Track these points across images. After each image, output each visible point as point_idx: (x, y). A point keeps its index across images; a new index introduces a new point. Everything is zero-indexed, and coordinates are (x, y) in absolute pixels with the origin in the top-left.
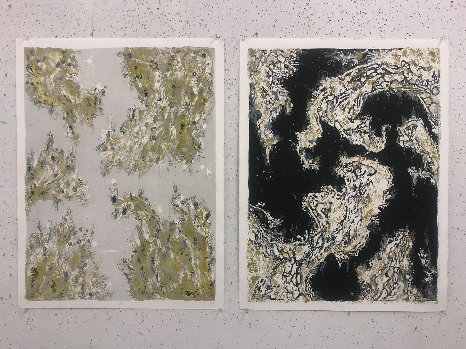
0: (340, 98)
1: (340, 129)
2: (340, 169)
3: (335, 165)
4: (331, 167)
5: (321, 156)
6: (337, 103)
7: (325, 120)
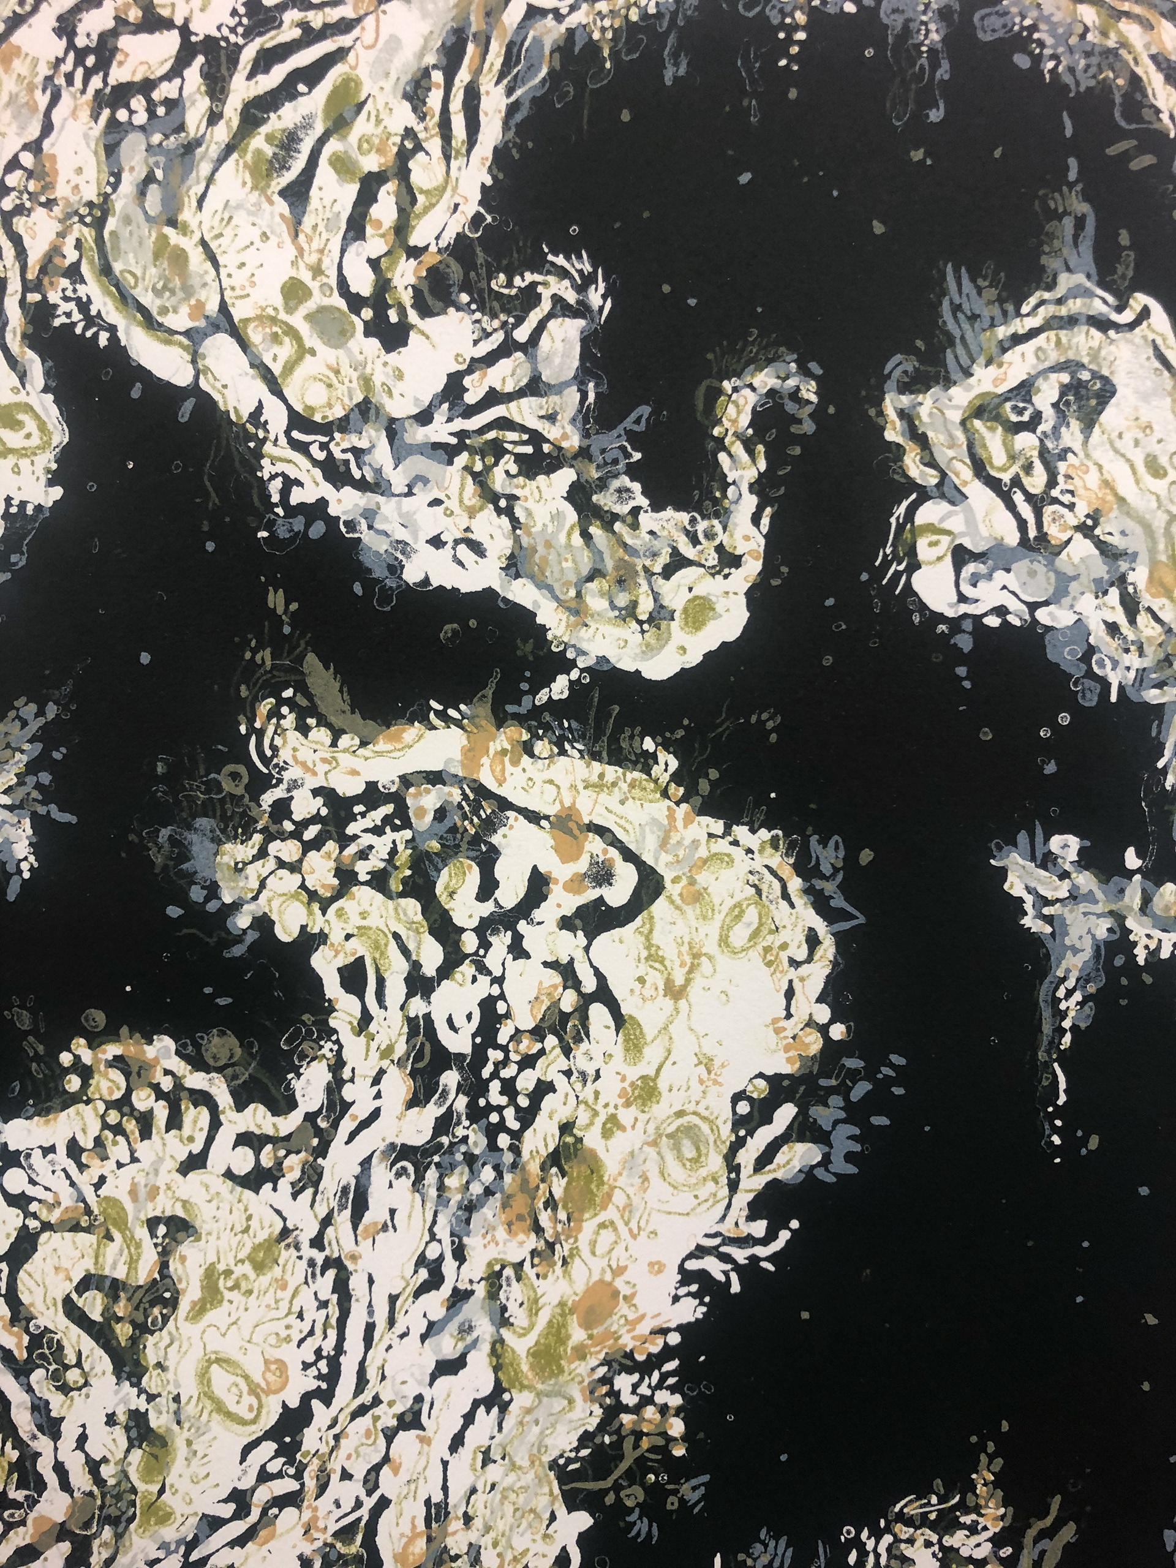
0: (248, 54)
1: (256, 415)
2: (262, 854)
3: (206, 810)
4: (165, 833)
5: (52, 710)
6: (214, 118)
7: (84, 306)
